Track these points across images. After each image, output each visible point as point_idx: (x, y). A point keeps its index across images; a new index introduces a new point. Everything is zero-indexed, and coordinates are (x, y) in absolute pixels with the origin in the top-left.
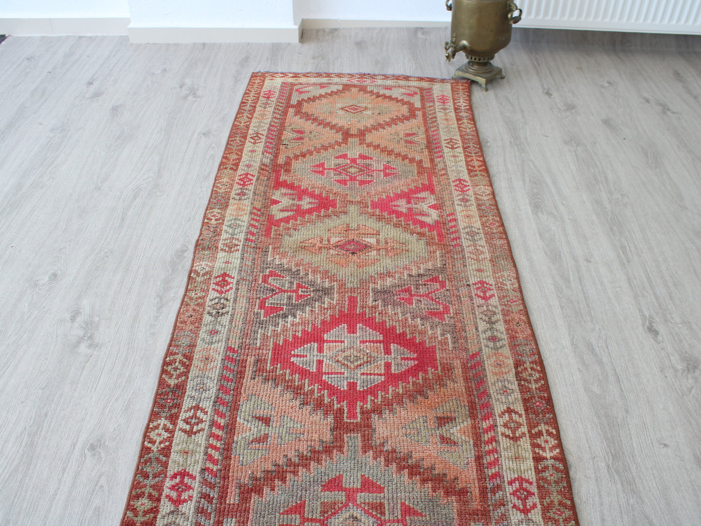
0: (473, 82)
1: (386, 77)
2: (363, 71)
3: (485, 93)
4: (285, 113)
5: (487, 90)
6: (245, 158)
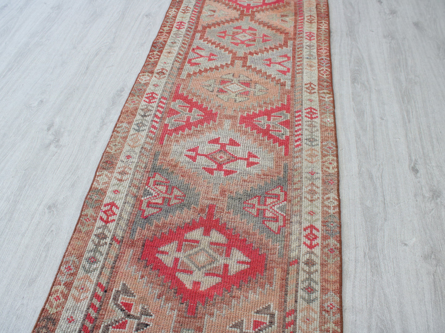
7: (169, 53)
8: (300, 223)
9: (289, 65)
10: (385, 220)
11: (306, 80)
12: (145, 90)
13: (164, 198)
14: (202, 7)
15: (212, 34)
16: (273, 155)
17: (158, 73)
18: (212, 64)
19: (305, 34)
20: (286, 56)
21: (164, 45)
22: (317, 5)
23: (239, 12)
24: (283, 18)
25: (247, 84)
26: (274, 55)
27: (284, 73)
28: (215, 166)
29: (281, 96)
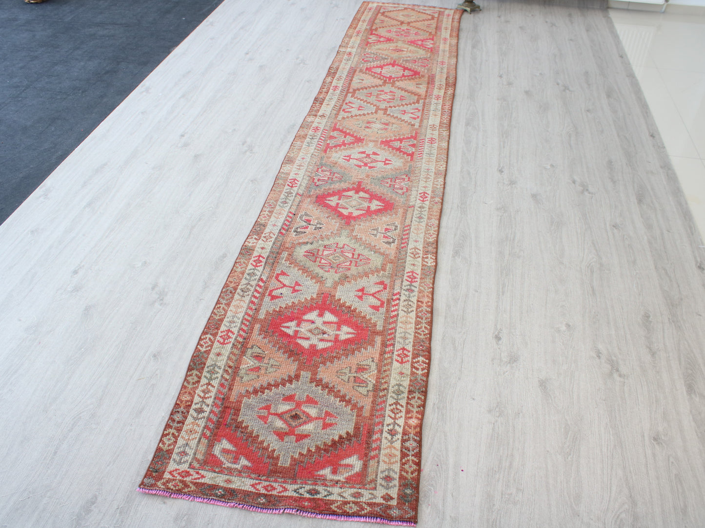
0: (466, 11)
1: (425, 6)
2: (414, 4)
3: (469, 15)
4: (377, 14)
5: (470, 14)
6: (359, 26)
7: (328, 105)
8: (417, 191)
9: (419, 114)
10: (474, 192)
11: (431, 122)
12: (311, 126)
13: (329, 178)
14: (353, 77)
15: (361, 94)
16: (402, 160)
17: (320, 116)
18: (361, 112)
19: (434, 96)
20: (417, 109)
21: (324, 100)
22: (447, 77)
23: (383, 81)
24: (418, 86)
25: (387, 124)
26: (409, 108)
27: (415, 119)
28: (363, 164)
29: (411, 131)
